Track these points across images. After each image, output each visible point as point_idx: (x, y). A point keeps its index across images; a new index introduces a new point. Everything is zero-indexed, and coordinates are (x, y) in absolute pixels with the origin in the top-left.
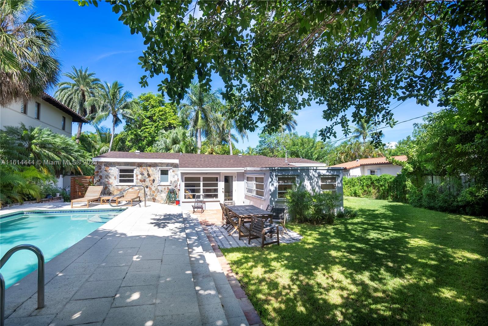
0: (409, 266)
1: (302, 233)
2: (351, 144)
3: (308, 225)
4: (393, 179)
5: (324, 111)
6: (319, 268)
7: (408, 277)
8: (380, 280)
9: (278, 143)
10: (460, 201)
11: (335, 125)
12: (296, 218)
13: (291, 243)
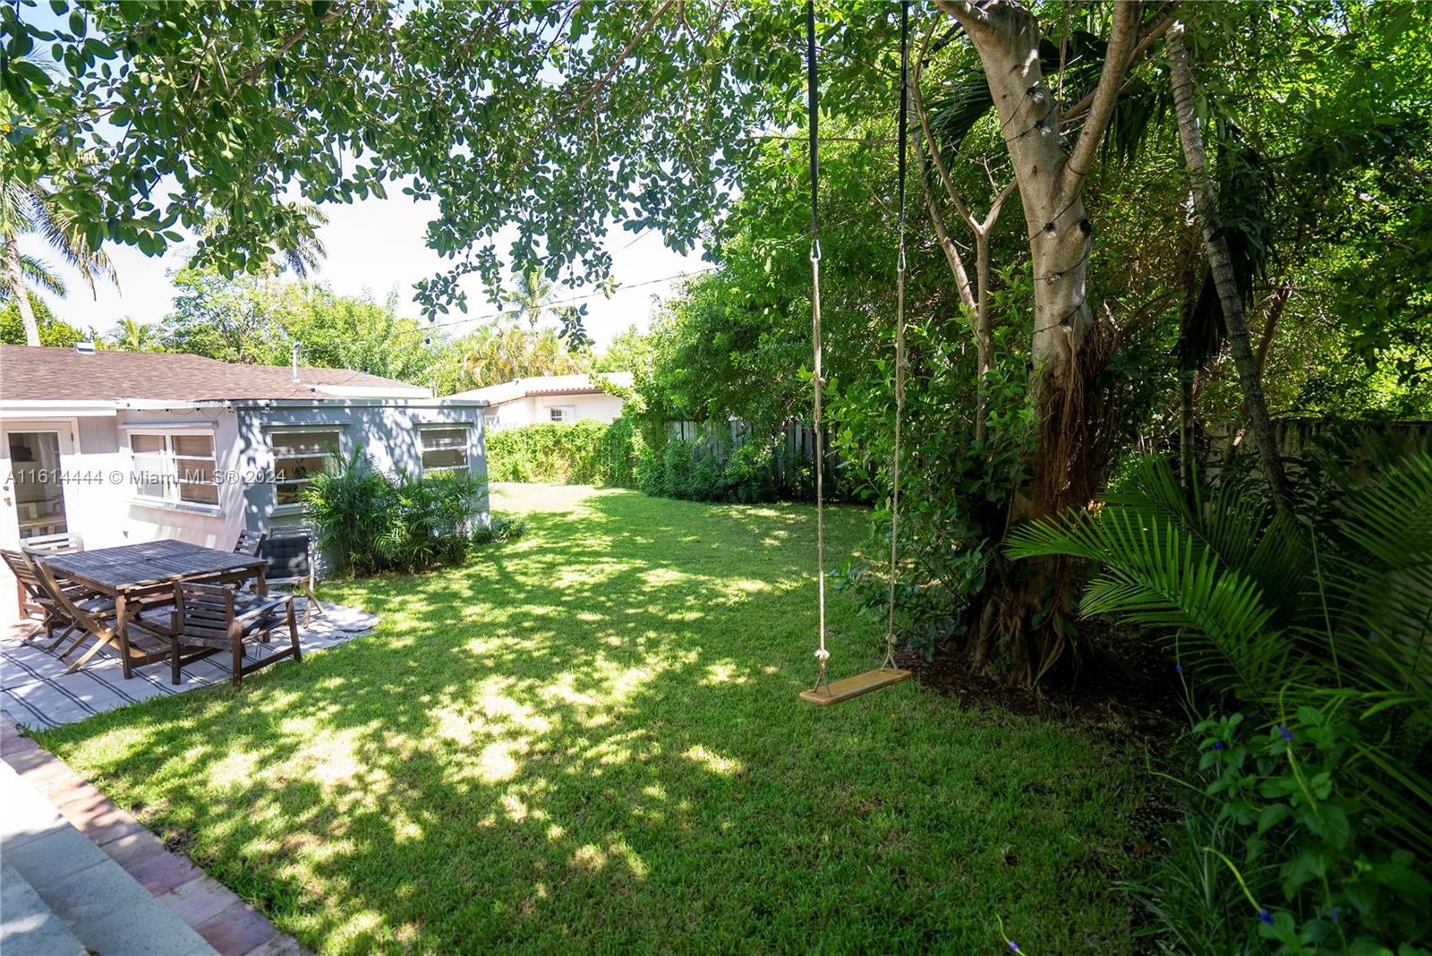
0: (652, 634)
1: (375, 606)
2: (501, 336)
3: (390, 579)
4: (604, 430)
5: (431, 224)
6: (442, 698)
7: (651, 659)
8: (597, 684)
9: (258, 314)
10: (730, 476)
11: (464, 272)
12: (348, 564)
13: (342, 646)
